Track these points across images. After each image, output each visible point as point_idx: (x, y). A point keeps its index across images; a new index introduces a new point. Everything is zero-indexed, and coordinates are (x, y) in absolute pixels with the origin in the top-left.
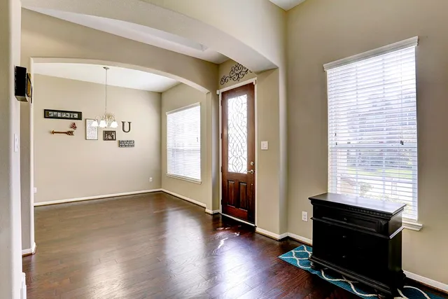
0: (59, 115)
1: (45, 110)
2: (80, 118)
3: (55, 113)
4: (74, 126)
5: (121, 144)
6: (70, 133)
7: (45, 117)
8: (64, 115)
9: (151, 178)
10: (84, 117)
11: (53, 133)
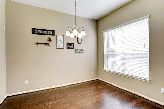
0: (41, 32)
1: (33, 29)
2: (53, 34)
3: (39, 31)
4: (50, 40)
5: (77, 51)
6: (47, 44)
7: (33, 34)
8: (44, 33)
9: (93, 72)
10: (56, 34)
11: (38, 44)
